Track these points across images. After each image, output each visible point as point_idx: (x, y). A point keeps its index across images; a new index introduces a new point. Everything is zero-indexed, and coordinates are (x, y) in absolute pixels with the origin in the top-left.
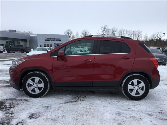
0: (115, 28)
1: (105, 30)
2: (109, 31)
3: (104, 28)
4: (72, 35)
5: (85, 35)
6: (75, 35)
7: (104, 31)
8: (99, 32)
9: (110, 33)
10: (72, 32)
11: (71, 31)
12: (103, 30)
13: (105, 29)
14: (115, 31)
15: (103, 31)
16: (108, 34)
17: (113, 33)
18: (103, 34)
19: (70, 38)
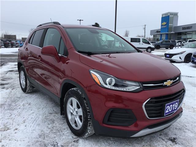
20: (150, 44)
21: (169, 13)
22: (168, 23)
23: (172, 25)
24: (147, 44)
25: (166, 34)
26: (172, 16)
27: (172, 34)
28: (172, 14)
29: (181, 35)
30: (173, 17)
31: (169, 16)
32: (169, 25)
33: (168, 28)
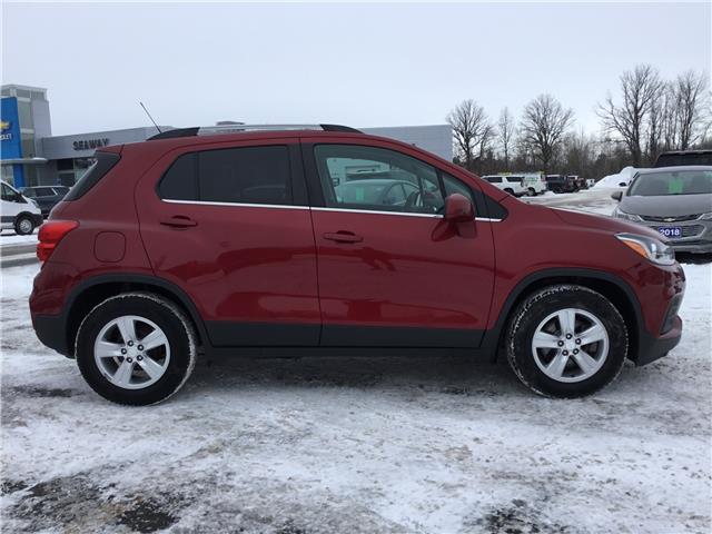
0: (691, 74)
1: (642, 90)
2: (660, 94)
3: (635, 78)
4: (482, 125)
5: (545, 118)
6: (493, 123)
7: (636, 97)
8: (610, 102)
9: (670, 103)
10: (481, 110)
11: (479, 105)
12: (630, 92)
13: (640, 83)
14: (693, 92)
15: (632, 97)
16: (660, 106)
17: (683, 101)
18: (631, 107)
19: (472, 139)
20: (25, 202)
21: (13, 87)
22: (14, 127)
23: (31, 131)
24: (13, 203)
25: (14, 165)
26: (28, 100)
27: (38, 164)
28: (24, 92)
29: (72, 168)
30: (30, 104)
31: (14, 99)
32: (22, 131)
33: (19, 143)
